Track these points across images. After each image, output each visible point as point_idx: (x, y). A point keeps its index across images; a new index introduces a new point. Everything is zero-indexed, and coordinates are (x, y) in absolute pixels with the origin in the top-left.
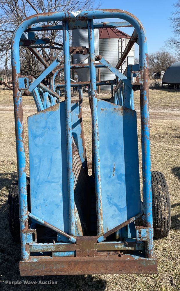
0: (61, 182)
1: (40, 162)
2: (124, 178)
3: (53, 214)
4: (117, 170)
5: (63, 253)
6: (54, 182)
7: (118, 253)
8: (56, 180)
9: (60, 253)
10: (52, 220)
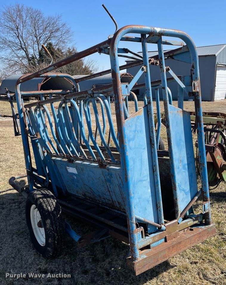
0: (149, 180)
1: (134, 164)
2: (187, 167)
3: (146, 210)
4: (182, 161)
5: (158, 242)
6: (145, 180)
7: (189, 229)
8: (146, 178)
9: (155, 243)
10: (146, 215)
